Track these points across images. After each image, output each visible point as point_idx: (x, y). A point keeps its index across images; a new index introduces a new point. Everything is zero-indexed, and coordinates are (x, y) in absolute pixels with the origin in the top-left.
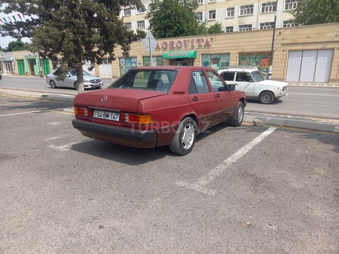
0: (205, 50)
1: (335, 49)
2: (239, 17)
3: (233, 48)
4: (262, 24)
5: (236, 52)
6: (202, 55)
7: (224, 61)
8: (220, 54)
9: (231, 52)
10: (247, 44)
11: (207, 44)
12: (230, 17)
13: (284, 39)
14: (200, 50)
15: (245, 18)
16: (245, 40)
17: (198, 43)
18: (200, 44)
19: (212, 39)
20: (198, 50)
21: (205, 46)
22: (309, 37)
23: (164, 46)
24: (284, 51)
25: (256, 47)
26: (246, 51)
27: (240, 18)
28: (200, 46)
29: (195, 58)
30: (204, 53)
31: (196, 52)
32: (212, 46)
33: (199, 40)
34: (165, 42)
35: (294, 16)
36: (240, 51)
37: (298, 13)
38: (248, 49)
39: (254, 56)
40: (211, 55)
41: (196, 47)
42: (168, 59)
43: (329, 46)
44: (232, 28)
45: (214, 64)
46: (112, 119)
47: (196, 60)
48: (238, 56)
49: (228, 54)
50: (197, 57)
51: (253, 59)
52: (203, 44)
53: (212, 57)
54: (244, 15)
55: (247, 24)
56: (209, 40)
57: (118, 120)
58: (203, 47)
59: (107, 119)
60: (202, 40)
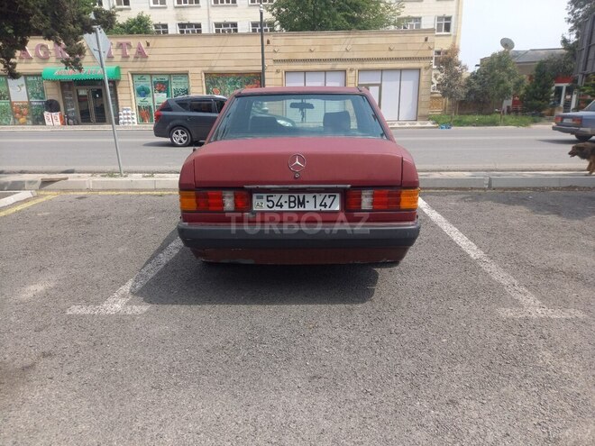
0: (137, 64)
1: (347, 72)
2: (176, 7)
3: (192, 64)
4: (218, 25)
5: (198, 70)
6: (132, 74)
7: (179, 87)
8: (170, 74)
9: (191, 70)
10: (216, 57)
11: (141, 54)
12: (159, 5)
13: (275, 52)
14: (127, 64)
15: (186, 11)
16: (213, 50)
17: (119, 51)
18: (124, 52)
19: (148, 44)
20: (121, 65)
21: (136, 57)
22: (311, 51)
23: (41, 53)
24: (278, 71)
25: (232, 63)
26: (217, 69)
27: (178, 10)
28: (125, 57)
29: (119, 81)
30: (136, 70)
31: (118, 68)
32: (151, 58)
33: (121, 44)
34: (43, 46)
35: (273, 15)
36: (207, 69)
37: (279, 11)
38: (221, 66)
39: (231, 80)
40: (151, 75)
41: (118, 58)
42: (54, 81)
43: (340, 66)
44: (165, 26)
45: (160, 91)
46: (318, 208)
47: (121, 84)
48: (203, 78)
49: (186, 74)
50: (123, 78)
51: (230, 84)
52: (131, 52)
53: (154, 79)
54: (183, 5)
55: (192, 22)
56: (144, 46)
57: (338, 208)
58: (132, 58)
59: (301, 209)
60: (128, 44)
